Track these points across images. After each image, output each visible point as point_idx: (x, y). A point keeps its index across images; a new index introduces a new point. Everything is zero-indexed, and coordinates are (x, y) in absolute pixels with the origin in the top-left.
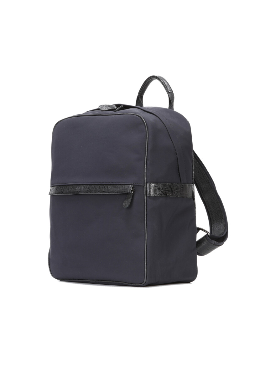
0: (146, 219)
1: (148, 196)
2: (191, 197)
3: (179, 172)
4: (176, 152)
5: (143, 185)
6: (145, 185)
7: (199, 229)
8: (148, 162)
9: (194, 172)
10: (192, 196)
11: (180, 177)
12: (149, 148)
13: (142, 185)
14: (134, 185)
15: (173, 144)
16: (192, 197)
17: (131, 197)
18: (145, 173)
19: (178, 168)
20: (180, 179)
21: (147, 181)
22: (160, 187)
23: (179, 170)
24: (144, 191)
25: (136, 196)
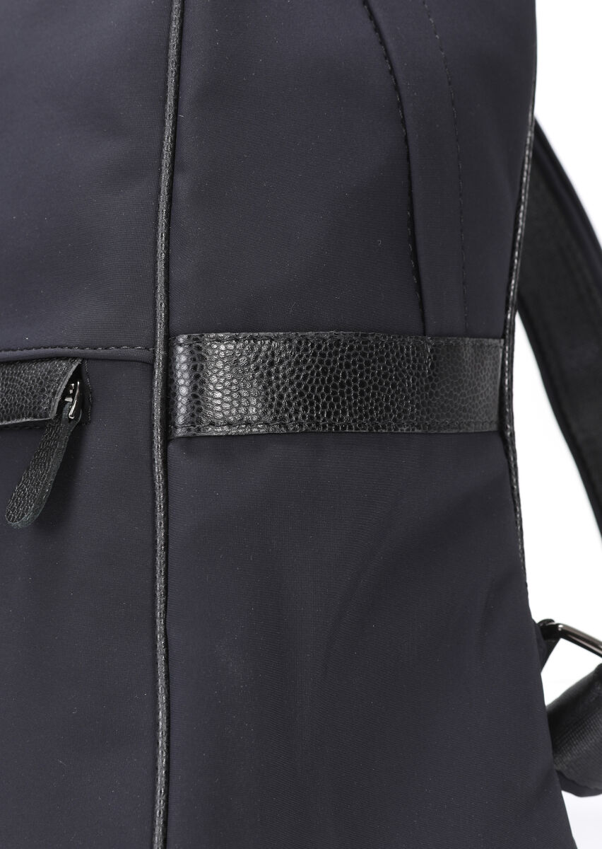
0: (160, 606)
1: (180, 432)
2: (488, 428)
3: (415, 255)
4: (400, 104)
5: (145, 355)
6: (160, 354)
7: (551, 633)
8: (182, 184)
9: (521, 257)
10: (495, 417)
11: (419, 287)
12: (188, 78)
13: (138, 352)
14: (83, 359)
15: (382, 42)
16: (494, 427)
17: (62, 446)
18: (161, 266)
19: (412, 222)
20: (421, 304)
21: (175, 322)
22: (272, 364)
23: (413, 239)
24: (151, 396)
25: (97, 442)
